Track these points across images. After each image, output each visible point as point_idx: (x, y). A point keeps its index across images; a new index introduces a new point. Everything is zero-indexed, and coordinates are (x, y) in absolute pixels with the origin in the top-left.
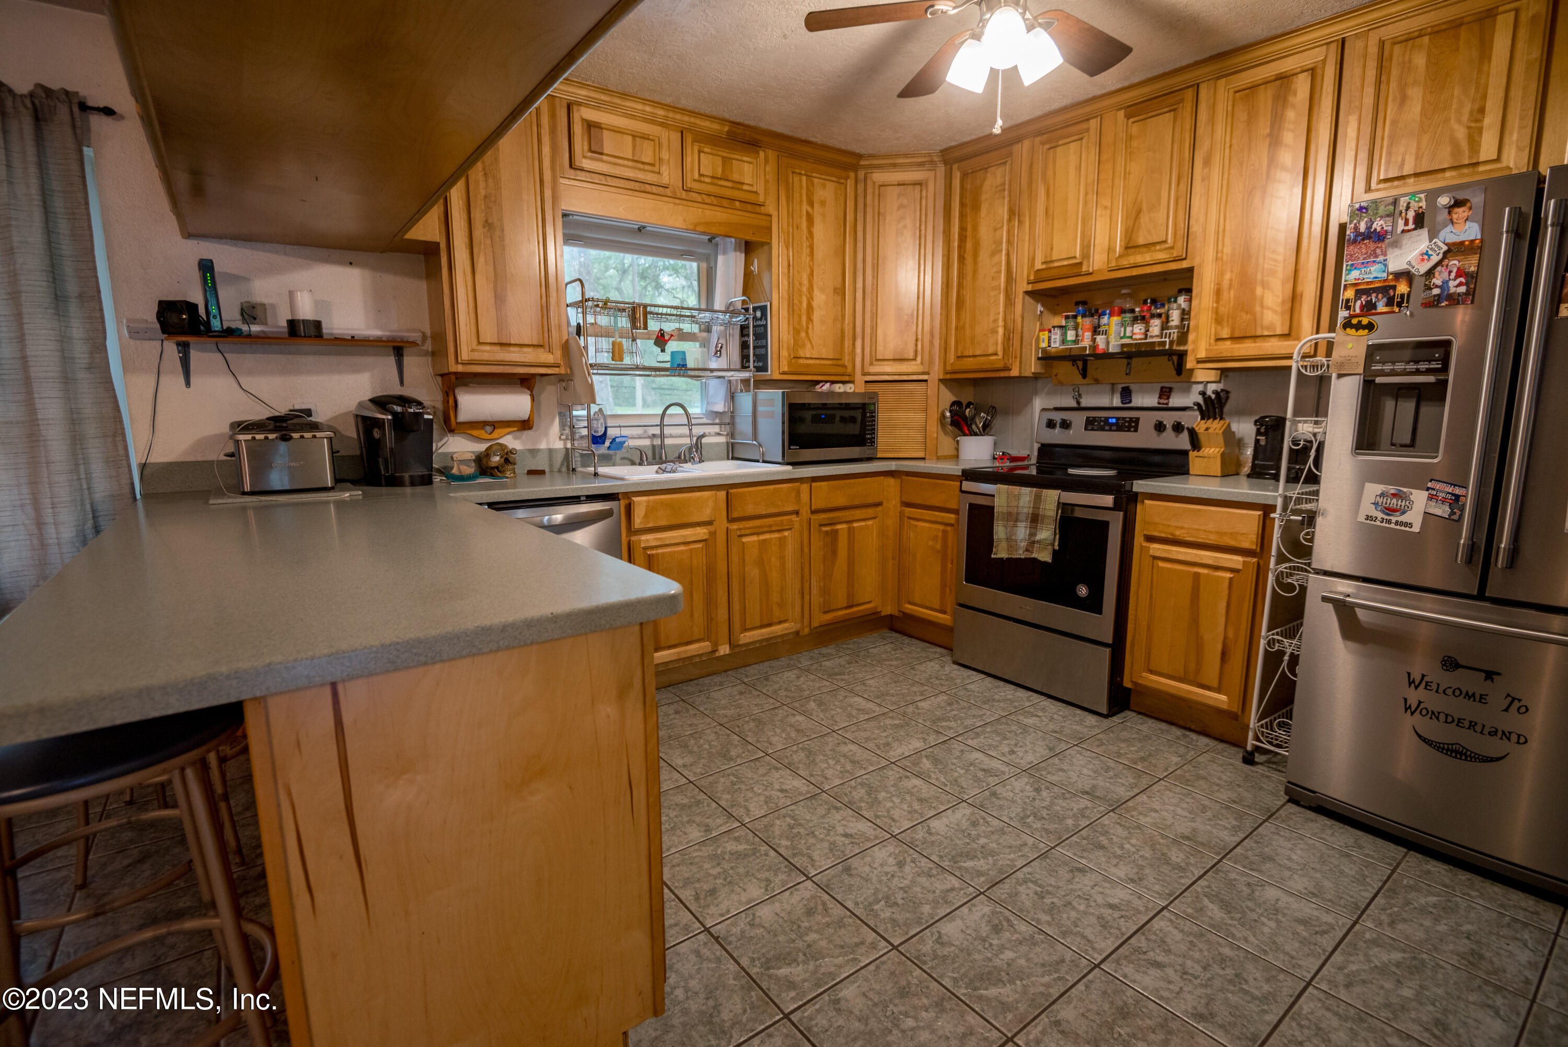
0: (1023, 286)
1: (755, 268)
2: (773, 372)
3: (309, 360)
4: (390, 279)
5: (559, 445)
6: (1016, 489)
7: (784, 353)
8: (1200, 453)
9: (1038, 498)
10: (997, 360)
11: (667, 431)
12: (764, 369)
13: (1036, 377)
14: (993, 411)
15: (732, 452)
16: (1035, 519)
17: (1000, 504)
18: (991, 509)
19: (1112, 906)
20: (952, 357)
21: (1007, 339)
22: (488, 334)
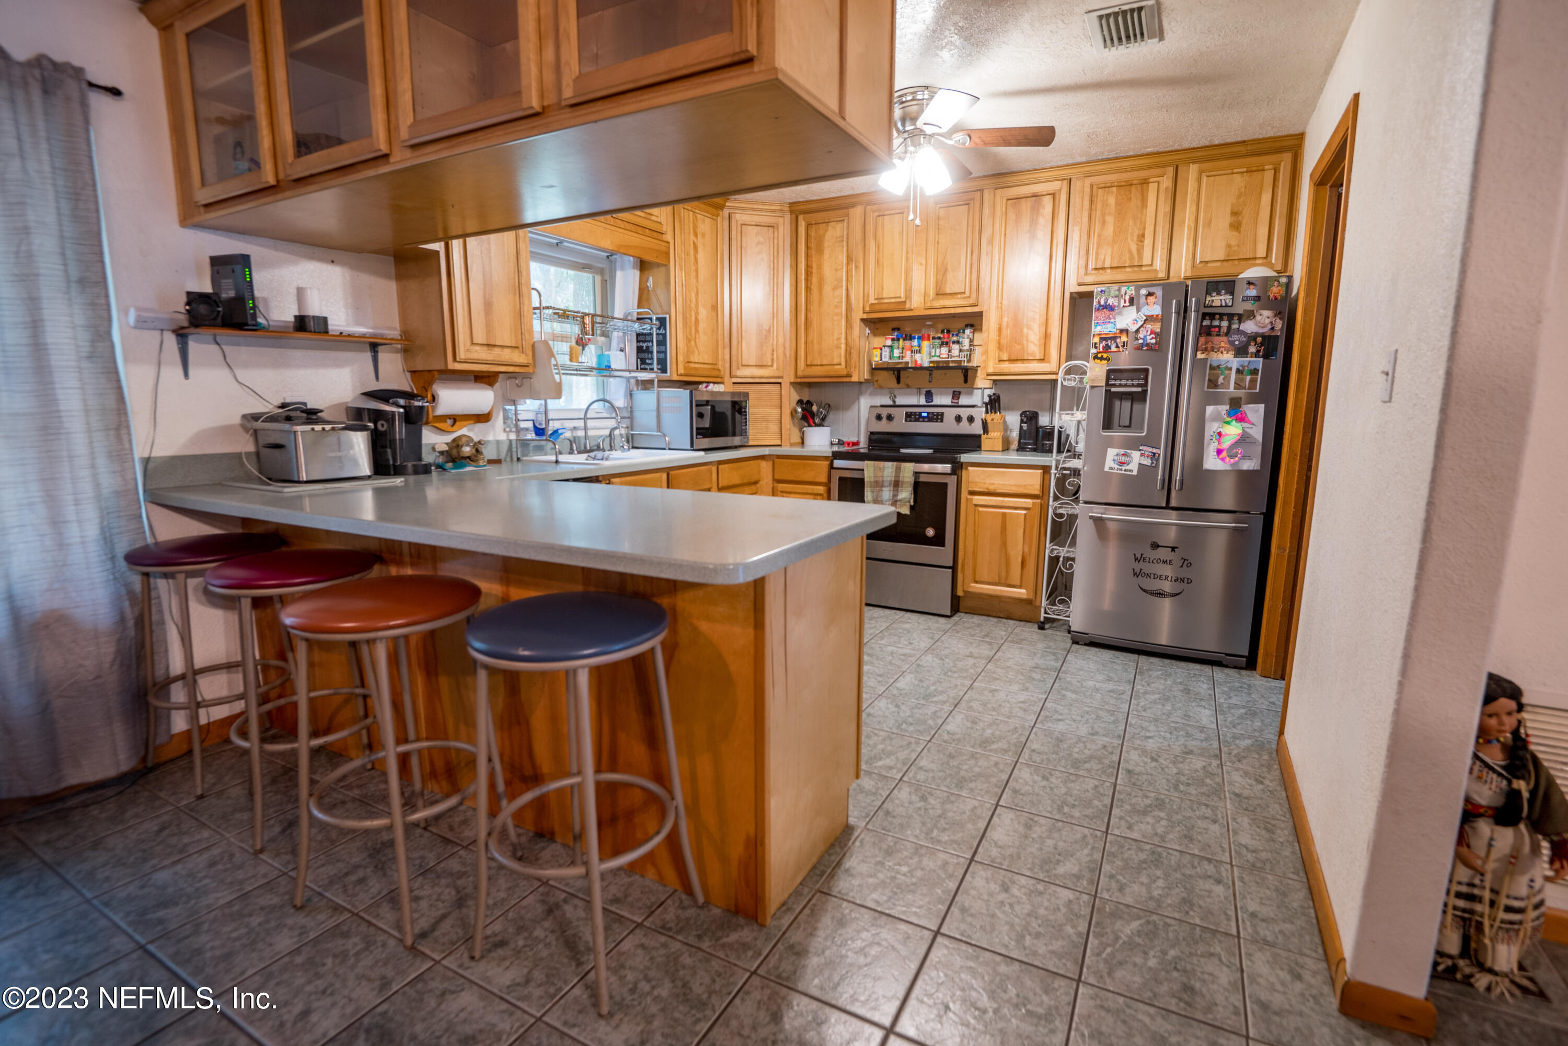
0: (858, 315)
1: (650, 283)
2: (671, 374)
3: (298, 354)
4: (366, 279)
5: (503, 437)
6: (881, 464)
7: (681, 358)
8: (989, 436)
9: (898, 470)
10: (841, 369)
11: (590, 423)
12: (664, 370)
13: (867, 381)
14: (829, 407)
15: (632, 442)
16: (896, 484)
17: (868, 476)
18: (863, 480)
19: (1023, 702)
20: (801, 365)
21: (848, 353)
22: (480, 337)
